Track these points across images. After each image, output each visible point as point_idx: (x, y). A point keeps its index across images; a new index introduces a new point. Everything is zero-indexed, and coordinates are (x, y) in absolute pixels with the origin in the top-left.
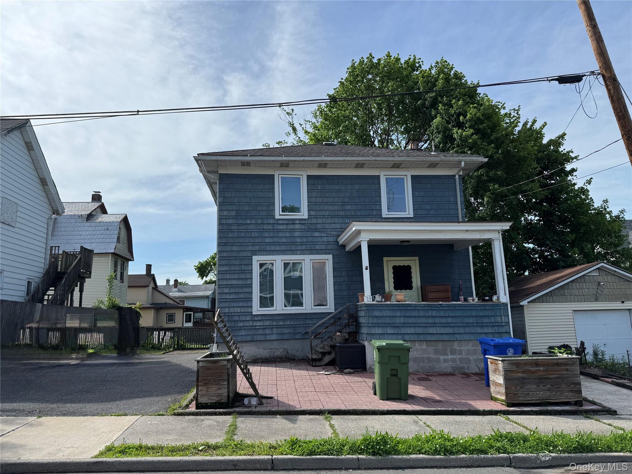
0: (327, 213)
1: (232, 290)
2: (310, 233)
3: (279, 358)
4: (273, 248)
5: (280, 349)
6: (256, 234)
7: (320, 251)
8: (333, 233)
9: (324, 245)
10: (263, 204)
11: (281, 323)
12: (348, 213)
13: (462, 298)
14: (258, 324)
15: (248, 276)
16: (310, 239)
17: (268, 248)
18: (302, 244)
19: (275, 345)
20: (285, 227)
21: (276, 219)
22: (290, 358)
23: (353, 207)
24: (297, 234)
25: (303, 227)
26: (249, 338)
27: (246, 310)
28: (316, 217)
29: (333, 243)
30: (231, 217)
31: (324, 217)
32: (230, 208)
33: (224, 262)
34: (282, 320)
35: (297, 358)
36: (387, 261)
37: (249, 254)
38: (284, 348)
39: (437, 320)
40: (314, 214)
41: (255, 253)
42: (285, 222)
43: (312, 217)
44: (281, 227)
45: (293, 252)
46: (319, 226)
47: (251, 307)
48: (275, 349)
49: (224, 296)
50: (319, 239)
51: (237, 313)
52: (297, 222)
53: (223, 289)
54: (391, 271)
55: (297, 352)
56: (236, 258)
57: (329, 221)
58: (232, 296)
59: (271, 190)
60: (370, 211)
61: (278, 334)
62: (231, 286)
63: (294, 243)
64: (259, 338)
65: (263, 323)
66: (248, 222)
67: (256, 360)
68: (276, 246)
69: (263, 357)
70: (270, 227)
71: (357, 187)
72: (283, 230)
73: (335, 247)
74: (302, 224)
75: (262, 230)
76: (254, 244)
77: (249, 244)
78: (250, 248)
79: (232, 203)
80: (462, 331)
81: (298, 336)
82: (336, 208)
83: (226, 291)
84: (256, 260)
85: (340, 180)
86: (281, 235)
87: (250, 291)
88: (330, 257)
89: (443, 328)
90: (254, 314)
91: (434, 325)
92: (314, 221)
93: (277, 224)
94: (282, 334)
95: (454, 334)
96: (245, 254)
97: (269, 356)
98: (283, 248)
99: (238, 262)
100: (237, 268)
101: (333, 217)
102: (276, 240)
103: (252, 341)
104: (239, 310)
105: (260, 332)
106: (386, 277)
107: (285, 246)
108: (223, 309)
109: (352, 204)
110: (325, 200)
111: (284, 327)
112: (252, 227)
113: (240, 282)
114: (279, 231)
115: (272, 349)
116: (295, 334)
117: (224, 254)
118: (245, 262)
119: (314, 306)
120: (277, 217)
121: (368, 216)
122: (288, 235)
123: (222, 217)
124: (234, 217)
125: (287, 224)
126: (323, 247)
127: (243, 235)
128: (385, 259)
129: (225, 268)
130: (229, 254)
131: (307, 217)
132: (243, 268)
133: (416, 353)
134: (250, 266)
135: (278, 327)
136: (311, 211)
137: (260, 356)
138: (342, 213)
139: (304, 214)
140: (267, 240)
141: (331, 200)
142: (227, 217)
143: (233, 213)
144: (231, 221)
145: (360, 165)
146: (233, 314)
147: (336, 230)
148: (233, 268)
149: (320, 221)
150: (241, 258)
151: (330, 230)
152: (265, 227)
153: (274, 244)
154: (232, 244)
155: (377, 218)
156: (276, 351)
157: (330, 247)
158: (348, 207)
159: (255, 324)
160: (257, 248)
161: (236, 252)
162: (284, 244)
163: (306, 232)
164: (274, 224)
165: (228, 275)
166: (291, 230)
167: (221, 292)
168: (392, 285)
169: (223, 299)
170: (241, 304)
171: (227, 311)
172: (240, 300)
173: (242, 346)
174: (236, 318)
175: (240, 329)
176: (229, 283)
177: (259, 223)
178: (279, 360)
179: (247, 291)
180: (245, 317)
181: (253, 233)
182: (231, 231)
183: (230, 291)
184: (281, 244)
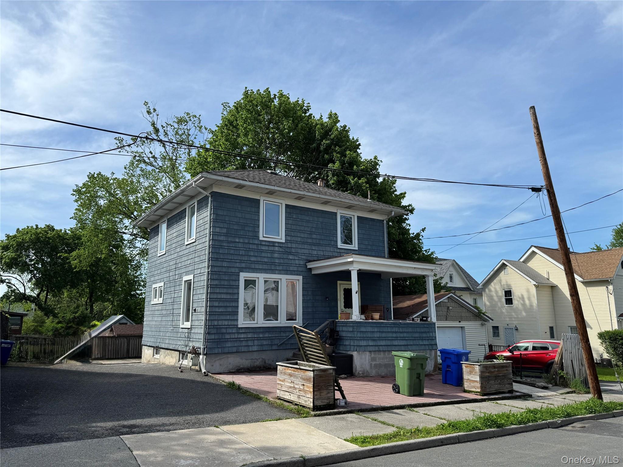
0: (299, 239)
2: (286, 255)
3: (258, 367)
4: (257, 266)
5: (259, 359)
6: (243, 252)
7: (293, 272)
8: (303, 257)
9: (296, 267)
10: (250, 225)
11: (261, 336)
12: (314, 241)
14: (243, 336)
16: (286, 261)
17: (253, 266)
18: (280, 264)
19: (255, 356)
20: (266, 248)
21: (260, 240)
22: (267, 367)
23: (318, 237)
24: (276, 255)
25: (281, 250)
26: (234, 350)
27: (232, 323)
28: (291, 242)
29: (303, 266)
30: (222, 234)
31: (296, 242)
32: (222, 226)
33: (215, 277)
34: (262, 333)
36: (340, 284)
37: (237, 270)
38: (262, 358)
40: (289, 239)
41: (242, 270)
42: (267, 244)
43: (288, 241)
44: (264, 248)
45: (273, 271)
46: (293, 251)
47: (237, 320)
48: (255, 359)
49: (214, 310)
50: (293, 262)
51: (225, 325)
52: (277, 245)
53: (213, 302)
54: (342, 292)
56: (225, 273)
57: (300, 246)
58: (221, 310)
59: (256, 214)
60: (329, 241)
61: (259, 345)
62: (220, 300)
63: (273, 263)
64: (243, 349)
65: (246, 336)
66: (237, 240)
67: (239, 370)
68: (259, 264)
69: (245, 366)
70: (254, 247)
71: (321, 220)
72: (265, 251)
73: (303, 269)
74: (280, 247)
75: (248, 249)
76: (241, 262)
77: (237, 261)
78: (238, 265)
79: (223, 221)
80: (411, 343)
81: (274, 347)
82: (306, 236)
83: (216, 304)
84: (243, 276)
85: (309, 212)
86: (263, 255)
87: (236, 305)
88: (300, 278)
90: (239, 326)
91: (396, 339)
92: (289, 245)
93: (261, 244)
94: (262, 345)
95: (407, 345)
96: (233, 270)
97: (250, 365)
98: (265, 267)
99: (227, 278)
100: (226, 283)
101: (303, 243)
102: (259, 259)
103: (237, 352)
104: (226, 323)
105: (244, 343)
106: (339, 297)
107: (266, 265)
108: (212, 322)
109: (317, 234)
110: (298, 228)
111: (264, 339)
112: (240, 245)
113: (228, 297)
114: (262, 251)
115: (252, 359)
116: (272, 345)
117: (216, 269)
118: (234, 278)
119: (287, 320)
120: (261, 238)
121: (328, 246)
122: (269, 255)
123: (214, 233)
124: (225, 234)
125: (268, 246)
126: (295, 269)
127: (232, 252)
128: (339, 282)
129: (216, 282)
130: (220, 269)
131: (284, 241)
132: (232, 283)
134: (237, 282)
135: (259, 339)
136: (287, 236)
137: (243, 366)
138: (310, 241)
139: (281, 238)
140: (253, 259)
141: (302, 228)
142: (219, 234)
143: (225, 231)
144: (222, 238)
145: (326, 203)
146: (221, 327)
147: (305, 255)
148: (223, 283)
149: (294, 245)
150: (230, 273)
151: (301, 254)
152: (251, 246)
153: (258, 262)
154: (222, 260)
155: (334, 248)
156: (256, 361)
157: (300, 269)
158: (314, 236)
159: (240, 336)
160: (243, 265)
161: (226, 268)
162: (266, 263)
163: (282, 254)
164: (258, 244)
165: (218, 289)
166: (271, 252)
167: (211, 305)
168: (343, 304)
169: (213, 312)
170: (228, 317)
171: (216, 323)
172: (227, 313)
173: (228, 357)
174: (224, 331)
175: (227, 341)
176: (219, 296)
177: (246, 242)
178: (258, 369)
179: (234, 305)
180: (231, 329)
181: (241, 252)
182: (221, 247)
183: (220, 305)
184: (263, 263)
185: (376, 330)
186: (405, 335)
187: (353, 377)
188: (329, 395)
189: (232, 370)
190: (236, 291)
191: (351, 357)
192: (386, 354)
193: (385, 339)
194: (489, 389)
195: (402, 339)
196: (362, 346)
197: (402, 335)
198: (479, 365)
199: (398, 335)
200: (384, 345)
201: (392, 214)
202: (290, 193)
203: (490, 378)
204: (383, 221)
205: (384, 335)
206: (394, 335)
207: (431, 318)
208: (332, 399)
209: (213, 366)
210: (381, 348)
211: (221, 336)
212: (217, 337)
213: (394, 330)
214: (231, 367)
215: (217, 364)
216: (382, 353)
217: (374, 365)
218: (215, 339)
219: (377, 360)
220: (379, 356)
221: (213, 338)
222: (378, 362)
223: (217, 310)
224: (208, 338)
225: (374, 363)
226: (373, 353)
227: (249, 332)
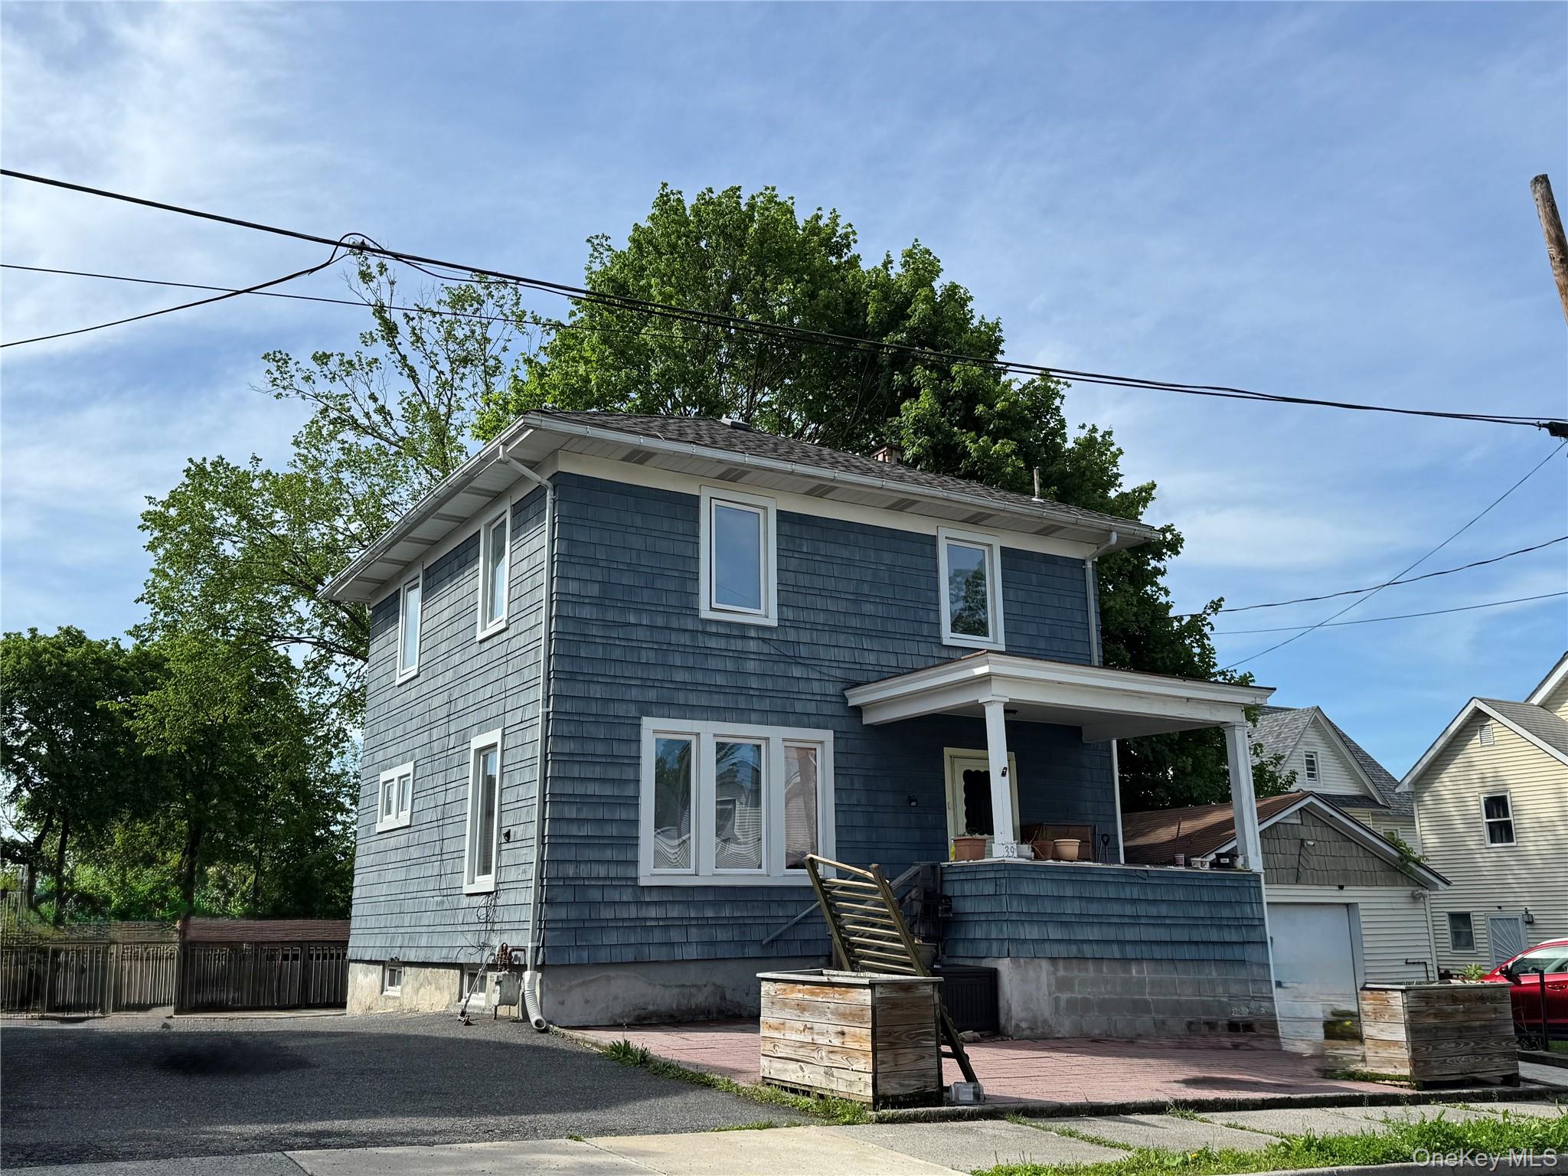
0: (821, 618)
1: (586, 813)
2: (782, 665)
3: (702, 1012)
4: (693, 699)
5: (705, 986)
6: (652, 654)
7: (806, 719)
8: (833, 672)
9: (814, 703)
10: (670, 573)
11: (710, 913)
12: (868, 624)
13: (1181, 857)
14: (652, 912)
16: (782, 684)
17: (681, 698)
18: (763, 693)
19: (693, 975)
20: (721, 643)
21: (702, 620)
22: (730, 1013)
23: (881, 611)
24: (751, 666)
25: (766, 649)
26: (629, 955)
27: (621, 871)
28: (796, 625)
29: (834, 699)
30: (587, 601)
31: (813, 627)
32: (585, 573)
33: (566, 730)
34: (714, 904)
35: (745, 1014)
36: (953, 757)
37: (633, 711)
38: (714, 984)
40: (791, 616)
41: (648, 708)
42: (722, 630)
43: (788, 624)
44: (713, 643)
45: (740, 715)
46: (804, 651)
47: (635, 863)
48: (693, 986)
49: (565, 830)
50: (802, 686)
51: (598, 878)
52: (753, 634)
53: (560, 806)
54: (960, 783)
55: (747, 994)
56: (598, 719)
57: (825, 639)
58: (585, 830)
59: (688, 538)
60: (915, 624)
61: (703, 943)
62: (583, 800)
63: (742, 691)
64: (655, 954)
65: (664, 912)
66: (632, 620)
67: (645, 1019)
68: (699, 693)
69: (663, 1008)
70: (685, 639)
71: (887, 558)
72: (717, 653)
73: (838, 710)
74: (764, 640)
75: (665, 647)
76: (645, 684)
77: (633, 683)
78: (634, 694)
79: (591, 562)
80: (1185, 936)
81: (752, 951)
82: (842, 606)
83: (571, 812)
84: (654, 730)
85: (852, 536)
86: (712, 663)
87: (632, 817)
88: (828, 736)
89: (1151, 929)
90: (642, 882)
91: (1135, 921)
92: (792, 636)
93: (703, 632)
94: (712, 943)
95: (1171, 943)
96: (620, 710)
97: (678, 1005)
98: (718, 701)
99: (601, 732)
100: (600, 749)
101: (835, 629)
102: (699, 677)
103: (636, 963)
104: (602, 871)
105: (657, 936)
106: (949, 799)
107: (722, 696)
108: (561, 867)
109: (877, 600)
110: (818, 582)
111: (719, 923)
112: (641, 634)
113: (608, 790)
114: (707, 653)
115: (683, 986)
116: (743, 944)
117: (568, 706)
118: (624, 733)
119: (787, 868)
120: (705, 613)
121: (910, 638)
122: (729, 666)
123: (563, 597)
124: (594, 601)
125: (727, 636)
126: (811, 708)
127: (617, 654)
128: (948, 751)
129: (569, 747)
130: (580, 706)
131: (775, 624)
132: (618, 749)
133: (1103, 989)
134: (634, 746)
135: (703, 923)
136: (785, 608)
137: (656, 1007)
138: (855, 622)
139: (767, 613)
140: (680, 676)
141: (830, 584)
142: (579, 600)
143: (594, 590)
144: (586, 612)
145: (902, 505)
146: (586, 883)
147: (841, 665)
148: (590, 748)
149: (805, 636)
150: (611, 720)
151: (827, 663)
152: (674, 638)
153: (695, 687)
154: (587, 678)
155: (929, 645)
156: (696, 992)
157: (827, 709)
158: (868, 608)
159: (643, 913)
160: (652, 695)
161: (599, 702)
162: (718, 690)
163: (771, 663)
164: (697, 631)
165: (576, 768)
166: (736, 655)
167: (556, 816)
168: (963, 821)
169: (562, 836)
170: (608, 854)
171: (571, 871)
172: (606, 842)
173: (609, 979)
174: (595, 895)
175: (603, 926)
176: (580, 789)
177: (658, 625)
178: (701, 1018)
179: (624, 816)
180: (618, 892)
181: (643, 653)
182: (585, 639)
183: (582, 816)
184: (713, 689)
185: (1069, 891)
186: (1164, 910)
187: (1000, 1038)
188: (922, 1064)
189: (623, 1018)
190: (629, 774)
191: (993, 975)
192: (1105, 970)
193: (1100, 921)
194: (1438, 1068)
195: (1152, 922)
196: (1025, 941)
197: (1153, 911)
198: (1402, 991)
199: (1142, 910)
200: (1097, 942)
201: (1109, 539)
202: (792, 473)
203: (1440, 1034)
204: (1084, 562)
205: (1094, 909)
206: (1129, 910)
207: (1246, 860)
208: (932, 1077)
209: (562, 1003)
210: (1088, 949)
211: (588, 912)
212: (573, 913)
213: (1127, 893)
214: (618, 1009)
215: (576, 997)
216: (1091, 965)
217: (1068, 1001)
218: (568, 920)
219: (1077, 988)
220: (1082, 974)
221: (564, 916)
222: (1079, 992)
223: (574, 830)
224: (548, 918)
225: (1064, 996)
226: (1061, 963)
227: (673, 902)
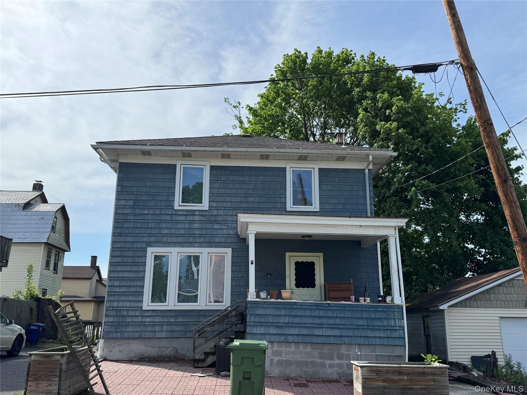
0: (229, 205)
1: (123, 283)
2: (210, 225)
3: (167, 357)
4: (170, 240)
5: (169, 347)
6: (153, 224)
7: (220, 244)
9: (224, 238)
10: (163, 194)
11: (172, 320)
12: (251, 205)
13: (353, 298)
14: (148, 320)
15: (141, 268)
16: (209, 231)
17: (165, 240)
18: (200, 236)
19: (164, 343)
20: (184, 218)
21: (175, 210)
22: (179, 358)
23: (257, 199)
24: (196, 226)
25: (203, 219)
26: (137, 335)
27: (136, 304)
28: (217, 209)
29: (233, 236)
30: (128, 207)
31: (225, 208)
32: (128, 197)
34: (174, 317)
35: (186, 359)
36: (290, 256)
37: (144, 245)
38: (173, 347)
39: (324, 321)
40: (215, 205)
41: (150, 244)
42: (184, 213)
44: (180, 218)
45: (190, 244)
46: (220, 218)
47: (142, 301)
48: (164, 347)
49: (114, 289)
50: (219, 232)
51: (126, 307)
52: (197, 213)
53: (113, 281)
54: (293, 267)
55: (188, 351)
56: (129, 249)
58: (122, 290)
59: (171, 180)
60: (274, 204)
61: (168, 331)
62: (122, 279)
63: (192, 235)
64: (147, 335)
65: (153, 319)
66: (146, 212)
67: (143, 359)
68: (173, 237)
70: (168, 218)
72: (181, 222)
73: (235, 240)
74: (202, 215)
75: (159, 221)
76: (150, 235)
77: (145, 235)
78: (145, 239)
79: (130, 193)
80: (350, 333)
82: (239, 199)
83: (117, 283)
84: (152, 252)
86: (179, 226)
87: (141, 284)
88: (229, 251)
89: (330, 330)
90: (143, 309)
91: (320, 326)
92: (215, 213)
93: (175, 214)
94: (172, 331)
95: (341, 336)
96: (139, 245)
97: (157, 354)
98: (180, 240)
99: (131, 254)
100: (130, 260)
102: (173, 231)
103: (139, 338)
104: (128, 304)
105: (149, 328)
107: (182, 238)
108: (111, 303)
109: (256, 196)
110: (228, 191)
111: (176, 324)
113: (132, 275)
114: (178, 222)
115: (160, 347)
116: (185, 332)
118: (139, 254)
119: (209, 302)
120: (177, 207)
122: (187, 226)
123: (119, 207)
124: (131, 207)
125: (186, 215)
126: (223, 240)
127: (139, 225)
128: (288, 254)
129: (118, 260)
130: (123, 245)
131: (207, 209)
132: (137, 260)
133: (299, 356)
134: (144, 258)
135: (168, 324)
136: (212, 203)
137: (148, 355)
138: (244, 205)
139: (205, 205)
140: (165, 231)
141: (234, 191)
142: (124, 207)
143: (131, 203)
144: (127, 211)
145: (265, 157)
146: (121, 309)
148: (126, 260)
149: (221, 213)
150: (135, 249)
151: (231, 222)
152: (163, 218)
153: (171, 235)
154: (126, 235)
155: (281, 211)
156: (165, 350)
157: (229, 240)
158: (251, 199)
159: (144, 320)
160: (153, 239)
161: (131, 243)
162: (182, 235)
163: (205, 224)
164: (173, 214)
165: (120, 267)
166: (190, 222)
167: (111, 285)
168: (294, 282)
169: (113, 292)
170: (131, 298)
171: (115, 304)
172: (130, 294)
173: (129, 343)
174: (125, 313)
175: (128, 324)
176: (121, 275)
177: (157, 213)
178: (167, 359)
179: (138, 284)
180: (134, 312)
181: (150, 224)
182: (126, 221)
183: (121, 284)
184: (179, 235)
186: (338, 321)
189: (134, 358)
192: (301, 347)
193: (300, 326)
195: (331, 326)
196: (256, 334)
201: (369, 159)
202: (205, 151)
204: (364, 170)
205: (296, 320)
206: (317, 321)
209: (111, 351)
210: (290, 339)
211: (121, 320)
212: (116, 320)
213: (317, 313)
214: (132, 354)
215: (117, 349)
216: (293, 346)
217: (278, 361)
218: (113, 322)
223: (117, 290)
224: (106, 321)
225: (276, 359)
227: (157, 316)
